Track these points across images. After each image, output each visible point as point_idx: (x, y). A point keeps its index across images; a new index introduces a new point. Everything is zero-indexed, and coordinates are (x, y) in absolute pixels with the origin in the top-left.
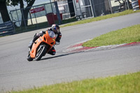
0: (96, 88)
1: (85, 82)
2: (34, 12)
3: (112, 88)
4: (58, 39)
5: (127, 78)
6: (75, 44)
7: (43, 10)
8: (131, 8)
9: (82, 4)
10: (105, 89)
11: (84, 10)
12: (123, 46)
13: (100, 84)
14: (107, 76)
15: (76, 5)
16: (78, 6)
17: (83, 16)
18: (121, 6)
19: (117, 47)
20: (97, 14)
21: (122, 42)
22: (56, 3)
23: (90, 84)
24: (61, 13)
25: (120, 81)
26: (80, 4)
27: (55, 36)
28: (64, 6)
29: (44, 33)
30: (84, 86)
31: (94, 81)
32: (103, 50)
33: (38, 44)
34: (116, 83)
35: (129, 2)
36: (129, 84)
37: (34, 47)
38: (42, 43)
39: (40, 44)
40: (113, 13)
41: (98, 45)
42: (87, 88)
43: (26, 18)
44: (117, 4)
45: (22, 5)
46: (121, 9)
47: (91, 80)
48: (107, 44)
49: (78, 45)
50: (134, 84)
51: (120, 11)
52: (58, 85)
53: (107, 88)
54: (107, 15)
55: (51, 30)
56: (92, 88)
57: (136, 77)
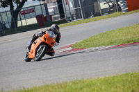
0: (85, 89)
1: (74, 83)
2: (24, 14)
3: (101, 89)
4: (58, 40)
5: (116, 80)
6: (64, 46)
7: (33, 11)
8: (120, 10)
9: (71, 6)
10: (94, 90)
11: (73, 12)
12: (112, 48)
13: (89, 85)
14: (96, 78)
15: (65, 7)
16: (67, 8)
17: (73, 17)
18: (110, 8)
19: (106, 49)
20: (87, 16)
21: (111, 43)
22: (45, 5)
23: (79, 86)
24: (51, 14)
25: (109, 82)
26: (70, 6)
27: (55, 36)
28: (54, 8)
29: (44, 33)
30: (74, 87)
31: (83, 82)
32: (92, 51)
33: (37, 44)
34: (105, 84)
35: (118, 5)
36: (118, 85)
37: (34, 47)
38: (42, 43)
39: (40, 44)
40: (103, 14)
41: (87, 46)
42: (76, 89)
43: (16, 20)
44: (107, 6)
45: (12, 7)
46: (110, 11)
47: (80, 81)
48: (97, 45)
49: (67, 47)
50: (123, 85)
51: (109, 13)
52: (48, 86)
53: (96, 89)
54: (97, 17)
55: (50, 30)
56: (81, 89)
57: (124, 79)
